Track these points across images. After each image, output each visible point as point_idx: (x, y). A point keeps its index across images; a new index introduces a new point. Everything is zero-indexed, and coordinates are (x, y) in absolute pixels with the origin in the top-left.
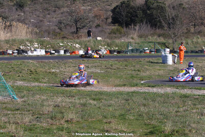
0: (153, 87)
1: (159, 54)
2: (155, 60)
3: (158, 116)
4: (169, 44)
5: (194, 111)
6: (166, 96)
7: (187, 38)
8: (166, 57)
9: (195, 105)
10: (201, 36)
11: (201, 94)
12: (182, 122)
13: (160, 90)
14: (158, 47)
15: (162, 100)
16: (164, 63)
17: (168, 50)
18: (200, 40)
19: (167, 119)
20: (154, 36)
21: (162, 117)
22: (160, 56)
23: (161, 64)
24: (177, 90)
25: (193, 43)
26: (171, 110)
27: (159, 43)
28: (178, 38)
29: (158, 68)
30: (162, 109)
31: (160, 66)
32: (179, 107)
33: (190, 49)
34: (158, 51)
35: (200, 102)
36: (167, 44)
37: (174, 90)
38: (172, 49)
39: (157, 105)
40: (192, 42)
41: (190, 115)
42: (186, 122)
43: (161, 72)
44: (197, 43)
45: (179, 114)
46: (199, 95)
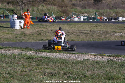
0: (2, 49)
1: (8, 19)
2: (4, 25)
3: (5, 75)
4: (17, 10)
5: (38, 71)
6: (13, 57)
7: (33, 5)
8: (14, 22)
9: (38, 65)
10: (46, 5)
11: (44, 56)
12: (26, 81)
13: (7, 52)
14: (7, 13)
15: (9, 60)
16: (12, 28)
17: (16, 16)
18: (44, 8)
19: (13, 78)
20: (3, 3)
21: (9, 76)
22: (9, 21)
23: (9, 29)
24: (23, 52)
25: (38, 11)
26: (17, 70)
27: (8, 10)
28: (25, 5)
29: (7, 32)
30: (9, 69)
31: (9, 30)
32: (24, 67)
33: (35, 16)
34: (6, 16)
35: (43, 63)
36: (15, 11)
37: (21, 52)
38: (19, 15)
39: (5, 65)
40: (38, 9)
41: (34, 74)
42: (30, 81)
43: (9, 36)
44: (42, 10)
45: (24, 73)
46: (42, 57)
